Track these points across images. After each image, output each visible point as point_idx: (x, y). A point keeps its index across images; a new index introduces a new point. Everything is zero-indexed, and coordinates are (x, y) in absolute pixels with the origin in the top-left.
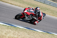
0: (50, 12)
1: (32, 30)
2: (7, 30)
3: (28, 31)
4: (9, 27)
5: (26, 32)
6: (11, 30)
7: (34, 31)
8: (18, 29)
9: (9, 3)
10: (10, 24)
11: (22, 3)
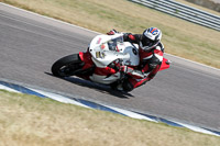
0: (176, 44)
2: (7, 110)
3: (89, 116)
4: (15, 98)
5: (82, 119)
6: (22, 110)
7: (111, 115)
8: (52, 106)
9: (19, 6)
10: (21, 84)
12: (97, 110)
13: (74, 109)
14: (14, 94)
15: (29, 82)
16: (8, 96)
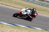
0: (48, 13)
1: (32, 29)
2: (11, 29)
3: (29, 30)
4: (12, 27)
5: (27, 30)
6: (14, 29)
7: (34, 29)
8: (21, 28)
9: (12, 7)
10: (13, 24)
11: (23, 6)
12: (31, 28)
13: (25, 28)
14: (12, 26)
15: (15, 23)
16: (11, 26)
